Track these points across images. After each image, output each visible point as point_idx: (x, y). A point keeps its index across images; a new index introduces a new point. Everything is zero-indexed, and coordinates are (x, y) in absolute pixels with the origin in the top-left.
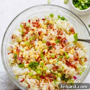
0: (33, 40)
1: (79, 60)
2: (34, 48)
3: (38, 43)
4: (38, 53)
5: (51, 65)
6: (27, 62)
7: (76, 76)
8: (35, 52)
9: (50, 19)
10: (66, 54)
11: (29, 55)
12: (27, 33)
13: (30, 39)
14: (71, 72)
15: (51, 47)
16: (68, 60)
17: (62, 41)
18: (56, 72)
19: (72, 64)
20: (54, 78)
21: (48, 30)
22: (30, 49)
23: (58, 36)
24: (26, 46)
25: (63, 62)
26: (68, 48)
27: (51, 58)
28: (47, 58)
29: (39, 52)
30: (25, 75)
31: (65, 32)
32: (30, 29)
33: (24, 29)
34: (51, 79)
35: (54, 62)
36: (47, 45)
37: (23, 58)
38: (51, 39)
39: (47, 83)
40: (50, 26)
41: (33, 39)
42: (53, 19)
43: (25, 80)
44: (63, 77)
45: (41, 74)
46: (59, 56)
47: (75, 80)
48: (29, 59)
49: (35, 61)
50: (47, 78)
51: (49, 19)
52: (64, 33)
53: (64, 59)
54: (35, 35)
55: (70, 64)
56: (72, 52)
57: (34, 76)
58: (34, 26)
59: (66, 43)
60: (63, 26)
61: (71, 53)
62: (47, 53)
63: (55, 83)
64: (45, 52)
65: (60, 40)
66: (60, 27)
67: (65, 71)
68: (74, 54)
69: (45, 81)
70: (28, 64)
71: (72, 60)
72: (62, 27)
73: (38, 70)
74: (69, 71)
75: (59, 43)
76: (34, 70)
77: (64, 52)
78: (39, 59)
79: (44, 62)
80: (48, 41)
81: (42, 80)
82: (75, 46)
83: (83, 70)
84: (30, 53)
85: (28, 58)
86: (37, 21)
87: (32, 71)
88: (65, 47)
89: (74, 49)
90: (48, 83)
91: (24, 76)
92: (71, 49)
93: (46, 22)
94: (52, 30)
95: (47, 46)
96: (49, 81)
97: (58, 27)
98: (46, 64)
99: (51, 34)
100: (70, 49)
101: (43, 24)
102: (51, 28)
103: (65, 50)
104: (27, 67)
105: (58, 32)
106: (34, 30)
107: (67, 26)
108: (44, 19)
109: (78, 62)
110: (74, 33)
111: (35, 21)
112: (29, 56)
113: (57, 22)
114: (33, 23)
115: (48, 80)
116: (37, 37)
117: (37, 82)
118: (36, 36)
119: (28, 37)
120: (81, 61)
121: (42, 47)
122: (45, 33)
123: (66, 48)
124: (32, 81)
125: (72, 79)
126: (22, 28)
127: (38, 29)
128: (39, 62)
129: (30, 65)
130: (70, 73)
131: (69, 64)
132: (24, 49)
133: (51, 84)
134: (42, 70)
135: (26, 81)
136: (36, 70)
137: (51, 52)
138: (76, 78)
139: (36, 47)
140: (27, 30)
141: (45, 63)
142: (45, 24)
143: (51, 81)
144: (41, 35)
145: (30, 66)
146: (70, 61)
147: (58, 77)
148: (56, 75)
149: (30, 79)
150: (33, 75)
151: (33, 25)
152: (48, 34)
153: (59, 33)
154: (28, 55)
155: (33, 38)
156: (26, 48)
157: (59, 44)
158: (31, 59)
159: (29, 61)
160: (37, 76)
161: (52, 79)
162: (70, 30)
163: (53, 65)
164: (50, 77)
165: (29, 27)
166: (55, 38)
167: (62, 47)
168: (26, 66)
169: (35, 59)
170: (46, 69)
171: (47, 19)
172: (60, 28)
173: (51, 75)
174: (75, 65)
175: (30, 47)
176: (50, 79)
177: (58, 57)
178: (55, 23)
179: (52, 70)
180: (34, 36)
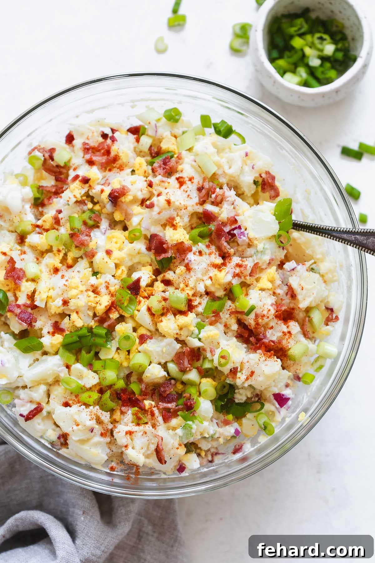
0: (83, 228)
1: (301, 315)
2: (91, 263)
3: (110, 239)
4: (107, 288)
5: (169, 344)
6: (57, 329)
7: (287, 392)
8: (93, 280)
9: (165, 132)
10: (237, 290)
11: (66, 296)
12: (58, 193)
13: (70, 219)
14: (260, 379)
15: (170, 260)
16: (250, 320)
17: (219, 233)
18: (193, 376)
19: (266, 341)
20: (181, 401)
21: (156, 180)
22: (70, 267)
23: (200, 209)
24: (50, 250)
25: (226, 326)
26: (249, 263)
27: (168, 311)
28: (149, 309)
29: (113, 281)
30: (43, 388)
31: (233, 193)
32: (72, 174)
33: (44, 172)
34: (169, 405)
35: (181, 329)
36: (149, 249)
37: (34, 307)
38: (170, 223)
39: (148, 428)
40: (165, 163)
41: (85, 223)
42: (178, 131)
43: (44, 412)
44: (226, 395)
45: (121, 384)
46: (205, 300)
47: (283, 411)
48: (63, 315)
49: (92, 323)
50: (148, 403)
51: (160, 131)
52: (231, 194)
53: (232, 313)
54: (95, 203)
55: (259, 340)
56: (264, 282)
57: (86, 395)
58: (91, 163)
59: (240, 241)
60: (223, 161)
61: (262, 290)
62: (151, 285)
63: (185, 427)
64: (138, 281)
65: (213, 227)
66: (213, 169)
67: (234, 372)
68: (278, 291)
69: (139, 419)
70: (59, 338)
71: (266, 320)
72: (219, 166)
73: (104, 367)
74: (252, 373)
75: (207, 241)
76: (90, 366)
77: (230, 283)
78: (114, 316)
79: (135, 330)
80: (156, 230)
81: (122, 413)
82: (281, 255)
83: (316, 360)
84: (71, 288)
85: (60, 311)
86: (105, 136)
87: (78, 367)
88: (236, 260)
89: (274, 268)
90: (154, 426)
91: (39, 394)
92: (262, 270)
93: (146, 141)
94: (172, 180)
95: (151, 255)
96: (160, 419)
97: (200, 169)
98: (143, 339)
99: (169, 202)
100: (256, 269)
101: (131, 154)
102: (169, 173)
103: (236, 275)
104: (55, 349)
105: (204, 191)
106: (90, 183)
107: (245, 163)
108: (135, 131)
109: (294, 327)
110: (277, 195)
111: (96, 140)
112: (65, 303)
113: (198, 147)
114: (87, 149)
115: (153, 414)
116: (104, 211)
117: (99, 421)
118: (97, 207)
119: (60, 212)
120: (310, 321)
121: (127, 259)
122: (140, 196)
123: (239, 266)
124: (76, 417)
125: (268, 407)
126: (37, 171)
127: (108, 174)
128: (111, 329)
129: (70, 340)
130: (258, 382)
131: (252, 339)
132: (43, 267)
133: (168, 429)
134: (125, 364)
135: (49, 413)
136: (97, 365)
137: (167, 283)
138: (287, 399)
139: (100, 257)
140: (57, 180)
141: (142, 331)
142: (140, 153)
143: (168, 415)
144: (124, 206)
145: (67, 346)
146: (257, 324)
147: (201, 400)
148: (193, 391)
149: (66, 405)
150: (84, 389)
151: (88, 156)
152: (155, 199)
153: (208, 195)
154: (59, 296)
155: (86, 216)
156: (53, 260)
157: (208, 247)
158: (74, 316)
159: (65, 323)
160: (101, 391)
161: (172, 406)
162: (255, 183)
163: (179, 346)
164: (164, 398)
165: (67, 167)
166: (186, 219)
167: (219, 261)
168: (52, 346)
169: (91, 314)
170: (147, 363)
171: (150, 132)
172: (210, 175)
173: (171, 390)
174: (280, 342)
175: (71, 256)
176: (163, 405)
177: (202, 304)
178: (190, 150)
179: (172, 367)
180: (90, 205)
